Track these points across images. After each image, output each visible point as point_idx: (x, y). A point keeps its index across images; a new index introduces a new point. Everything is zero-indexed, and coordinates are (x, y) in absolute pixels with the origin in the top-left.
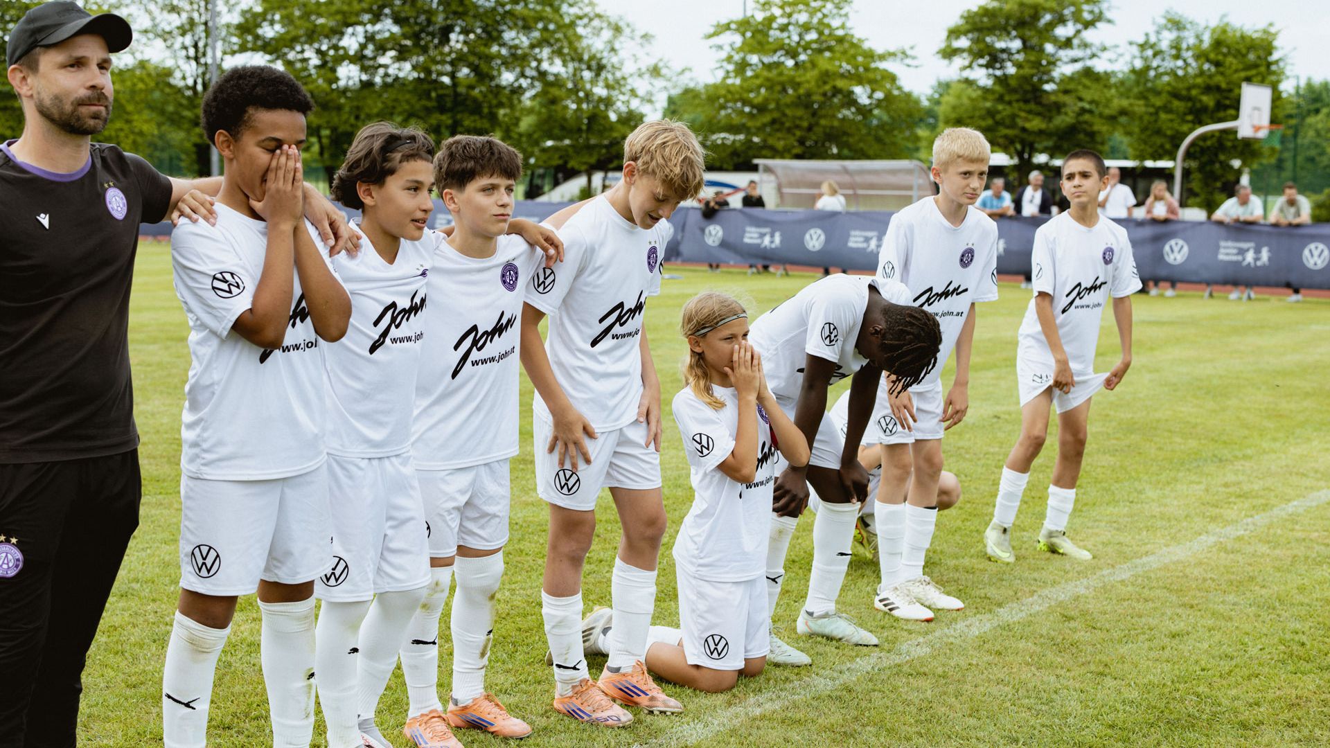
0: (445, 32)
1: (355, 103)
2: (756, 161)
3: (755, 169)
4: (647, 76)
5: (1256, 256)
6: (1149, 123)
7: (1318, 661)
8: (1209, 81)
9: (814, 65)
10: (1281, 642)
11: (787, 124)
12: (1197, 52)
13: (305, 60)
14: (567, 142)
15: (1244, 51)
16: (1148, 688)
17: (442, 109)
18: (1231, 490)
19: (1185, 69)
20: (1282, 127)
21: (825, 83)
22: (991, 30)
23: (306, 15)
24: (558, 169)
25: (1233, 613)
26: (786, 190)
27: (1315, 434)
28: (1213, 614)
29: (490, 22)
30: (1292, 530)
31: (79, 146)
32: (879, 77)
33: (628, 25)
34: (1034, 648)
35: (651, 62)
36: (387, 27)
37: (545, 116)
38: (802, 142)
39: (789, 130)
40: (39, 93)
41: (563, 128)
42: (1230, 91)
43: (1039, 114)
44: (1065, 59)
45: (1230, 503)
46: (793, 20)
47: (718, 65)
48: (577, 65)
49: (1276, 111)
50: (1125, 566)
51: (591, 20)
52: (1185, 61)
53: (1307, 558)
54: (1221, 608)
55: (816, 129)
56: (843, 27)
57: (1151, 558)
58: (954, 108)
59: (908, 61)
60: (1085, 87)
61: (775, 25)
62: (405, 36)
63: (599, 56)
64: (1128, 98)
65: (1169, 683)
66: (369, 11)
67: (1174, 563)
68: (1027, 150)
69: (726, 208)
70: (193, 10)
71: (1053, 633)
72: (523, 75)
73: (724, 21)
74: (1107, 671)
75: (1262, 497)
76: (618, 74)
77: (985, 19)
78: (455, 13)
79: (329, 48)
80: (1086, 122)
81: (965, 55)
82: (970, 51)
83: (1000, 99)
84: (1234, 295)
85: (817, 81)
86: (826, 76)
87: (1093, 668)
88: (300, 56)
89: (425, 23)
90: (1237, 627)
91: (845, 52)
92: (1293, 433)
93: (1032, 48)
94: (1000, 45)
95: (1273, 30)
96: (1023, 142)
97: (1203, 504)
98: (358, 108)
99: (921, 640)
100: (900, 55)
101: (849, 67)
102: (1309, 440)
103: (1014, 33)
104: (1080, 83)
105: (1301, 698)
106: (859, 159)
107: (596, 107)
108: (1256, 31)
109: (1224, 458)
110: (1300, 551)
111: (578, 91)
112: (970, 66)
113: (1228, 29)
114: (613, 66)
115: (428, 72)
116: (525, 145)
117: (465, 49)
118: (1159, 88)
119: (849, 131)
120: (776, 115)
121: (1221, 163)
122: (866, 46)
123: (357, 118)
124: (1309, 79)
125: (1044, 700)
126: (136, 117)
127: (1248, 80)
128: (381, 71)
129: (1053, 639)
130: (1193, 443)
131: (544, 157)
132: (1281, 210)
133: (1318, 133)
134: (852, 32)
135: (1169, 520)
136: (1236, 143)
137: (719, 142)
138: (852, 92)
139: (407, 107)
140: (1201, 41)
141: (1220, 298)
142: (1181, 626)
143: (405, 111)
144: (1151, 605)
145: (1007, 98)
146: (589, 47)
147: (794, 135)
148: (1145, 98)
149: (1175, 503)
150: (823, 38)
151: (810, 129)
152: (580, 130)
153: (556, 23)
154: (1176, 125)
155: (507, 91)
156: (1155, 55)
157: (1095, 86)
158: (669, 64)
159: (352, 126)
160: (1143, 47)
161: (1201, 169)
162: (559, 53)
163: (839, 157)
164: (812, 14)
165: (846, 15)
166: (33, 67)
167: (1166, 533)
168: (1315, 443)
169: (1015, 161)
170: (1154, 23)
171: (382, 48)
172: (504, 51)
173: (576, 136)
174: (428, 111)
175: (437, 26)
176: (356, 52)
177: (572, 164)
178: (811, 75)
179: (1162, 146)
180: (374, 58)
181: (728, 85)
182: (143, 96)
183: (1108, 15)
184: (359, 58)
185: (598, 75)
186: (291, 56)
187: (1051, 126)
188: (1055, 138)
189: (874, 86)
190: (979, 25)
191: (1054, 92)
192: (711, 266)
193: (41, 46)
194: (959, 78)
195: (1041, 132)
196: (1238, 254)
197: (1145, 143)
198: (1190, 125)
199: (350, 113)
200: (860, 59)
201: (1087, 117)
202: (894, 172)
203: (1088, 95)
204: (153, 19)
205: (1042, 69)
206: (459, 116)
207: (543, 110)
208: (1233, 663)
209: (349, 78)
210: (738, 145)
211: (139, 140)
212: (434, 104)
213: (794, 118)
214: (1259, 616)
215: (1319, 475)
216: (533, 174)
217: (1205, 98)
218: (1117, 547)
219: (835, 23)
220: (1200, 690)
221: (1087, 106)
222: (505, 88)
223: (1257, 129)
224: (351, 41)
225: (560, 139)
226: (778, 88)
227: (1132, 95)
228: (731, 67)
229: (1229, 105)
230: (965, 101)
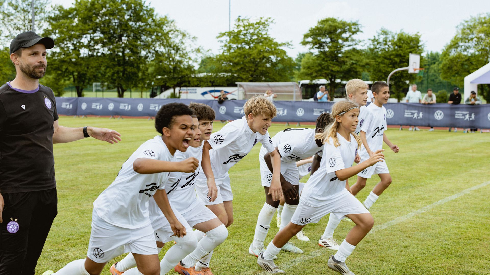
0: (120, 37)
1: (87, 63)
2: (236, 83)
3: (236, 86)
4: (195, 52)
5: (419, 115)
6: (376, 68)
7: (455, 254)
8: (397, 53)
9: (256, 48)
10: (442, 248)
11: (247, 69)
12: (393, 42)
13: (68, 47)
14: (166, 76)
15: (409, 42)
16: (398, 265)
17: (119, 65)
18: (418, 197)
19: (388, 49)
20: (423, 69)
21: (260, 54)
22: (319, 35)
23: (68, 30)
24: (162, 86)
25: (424, 239)
26: (247, 93)
27: (444, 177)
28: (417, 239)
29: (137, 33)
30: (441, 210)
31: (35, 82)
32: (279, 52)
33: (188, 34)
34: (357, 252)
35: (197, 47)
36: (99, 35)
37: (157, 67)
38: (252, 76)
39: (247, 71)
40: (21, 64)
41: (164, 71)
42: (405, 56)
43: (337, 65)
44: (346, 45)
45: (418, 201)
46: (248, 32)
47: (221, 48)
48: (169, 48)
49: (421, 63)
50: (385, 224)
51: (175, 32)
52: (388, 46)
53: (447, 220)
54: (420, 237)
55: (257, 71)
56: (266, 34)
57: (393, 221)
58: (307, 63)
59: (290, 46)
60: (353, 55)
61: (241, 33)
62: (105, 38)
63: (177, 45)
64: (369, 59)
65: (405, 263)
66: (92, 29)
67: (402, 222)
68: (333, 78)
69: (227, 100)
70: (25, 29)
71: (364, 247)
72: (150, 52)
73: (223, 32)
74: (383, 259)
75: (429, 199)
76: (184, 52)
77: (317, 31)
78: (124, 30)
79: (77, 43)
80: (354, 68)
81: (311, 44)
82: (312, 42)
83: (323, 60)
84: (411, 129)
85: (257, 54)
86: (260, 52)
87: (378, 258)
88: (66, 46)
89: (112, 33)
90: (426, 244)
91: (267, 43)
92: (437, 177)
93: (334, 41)
94: (323, 40)
95: (419, 34)
96: (332, 75)
97: (409, 202)
98: (88, 65)
99: (318, 250)
100: (287, 44)
101: (269, 49)
102: (442, 179)
103: (327, 36)
104: (351, 54)
105: (450, 266)
106: (273, 82)
107: (176, 64)
108: (413, 35)
109: (414, 186)
110: (444, 217)
111: (169, 58)
112: (312, 48)
113: (404, 34)
114: (182, 49)
115: (114, 52)
116: (150, 78)
117: (128, 43)
118: (379, 56)
119: (269, 71)
120: (242, 66)
121: (402, 82)
122: (275, 41)
123: (88, 68)
124: (431, 52)
125: (363, 270)
126: (4, 68)
127: (411, 52)
128: (96, 51)
129: (363, 249)
130: (402, 181)
131: (158, 82)
132: (426, 99)
133: (435, 71)
134: (269, 36)
135: (398, 208)
136: (407, 75)
137: (222, 76)
138: (270, 58)
139: (106, 64)
140: (394, 39)
141: (405, 130)
142: (406, 244)
143: (106, 66)
144: (396, 237)
145: (326, 59)
146: (174, 42)
147: (249, 73)
148: (375, 59)
149: (399, 202)
150: (259, 38)
151: (255, 71)
152: (170, 72)
153: (161, 33)
154: (386, 68)
155: (143, 58)
156: (378, 44)
157: (357, 55)
158: (204, 48)
159: (86, 71)
160: (373, 41)
161: (395, 84)
162: (162, 44)
163: (265, 81)
164: (255, 29)
165: (267, 30)
166: (20, 55)
167: (397, 212)
168: (445, 180)
169: (329, 82)
170: (377, 32)
171: (96, 43)
172: (142, 43)
173: (169, 74)
174: (114, 66)
175: (117, 34)
176: (87, 44)
177: (168, 84)
178: (255, 51)
179: (381, 76)
180: (94, 46)
181: (225, 55)
182: (6, 60)
183: (361, 29)
184: (88, 46)
185: (177, 52)
186: (63, 45)
187: (342, 69)
188: (343, 74)
189: (278, 55)
190: (315, 33)
191: (342, 57)
192: (222, 121)
193: (23, 48)
194: (308, 52)
195: (338, 71)
196: (412, 114)
197: (375, 75)
198: (391, 69)
199: (85, 66)
200: (273, 46)
201: (355, 66)
202: (286, 86)
203: (354, 58)
204: (10, 32)
205: (338, 49)
206: (126, 67)
207: (157, 65)
208: (426, 255)
209: (84, 54)
210: (229, 77)
211: (5, 76)
212: (116, 63)
213: (249, 67)
214: (433, 239)
215: (447, 191)
216: (153, 88)
217: (396, 59)
218: (381, 217)
219: (263, 33)
220: (416, 265)
221: (354, 62)
222: (142, 57)
223: (415, 70)
224: (85, 40)
225: (163, 75)
226: (243, 56)
227: (370, 58)
228: (226, 49)
229: (405, 61)
230: (311, 60)
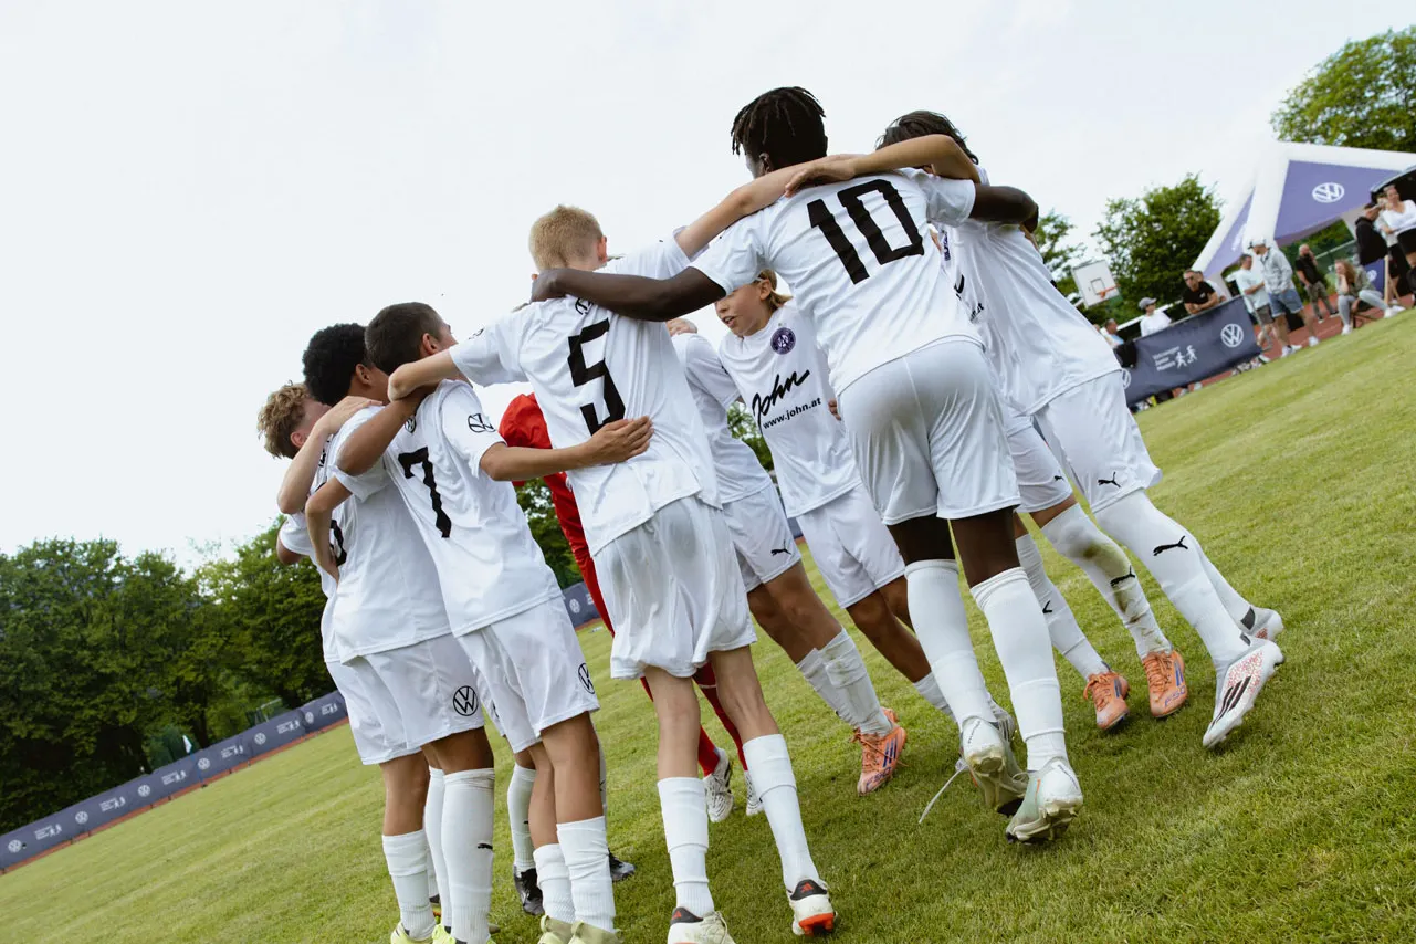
5: (1185, 356)
95: (1193, 178)
196: (1172, 360)
